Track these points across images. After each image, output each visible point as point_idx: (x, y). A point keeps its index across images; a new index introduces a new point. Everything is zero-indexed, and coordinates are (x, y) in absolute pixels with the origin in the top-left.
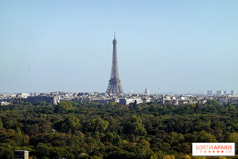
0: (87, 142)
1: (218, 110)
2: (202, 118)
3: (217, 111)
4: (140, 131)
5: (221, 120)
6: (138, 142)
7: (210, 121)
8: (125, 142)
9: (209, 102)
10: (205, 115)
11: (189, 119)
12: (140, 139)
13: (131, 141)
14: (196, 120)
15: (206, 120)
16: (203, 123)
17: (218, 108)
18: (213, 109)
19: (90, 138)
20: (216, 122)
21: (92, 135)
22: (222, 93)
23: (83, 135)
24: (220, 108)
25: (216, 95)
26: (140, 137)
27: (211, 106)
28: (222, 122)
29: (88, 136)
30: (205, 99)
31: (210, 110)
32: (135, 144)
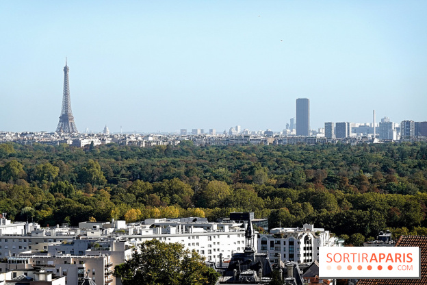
0: (33, 193)
1: (194, 153)
2: (174, 164)
3: (192, 154)
4: (98, 179)
5: (198, 165)
6: (95, 193)
7: (184, 166)
8: (80, 192)
9: (182, 143)
10: (178, 159)
11: (158, 164)
12: (98, 189)
13: (87, 191)
14: (167, 166)
15: (179, 166)
16: (176, 169)
17: (194, 150)
18: (187, 152)
19: (37, 188)
20: (191, 167)
21: (38, 184)
22: (199, 132)
23: (27, 185)
24: (196, 150)
25: (191, 134)
26: (98, 186)
27: (184, 148)
28: (199, 167)
29: (34, 186)
30: (177, 140)
31: (184, 153)
32: (92, 195)
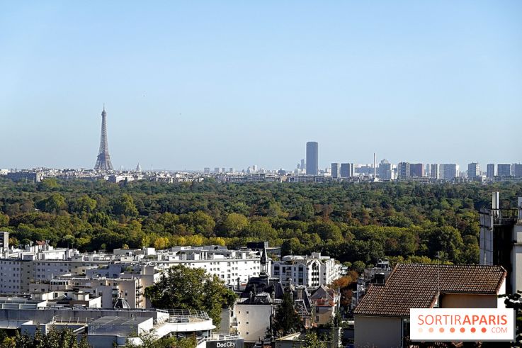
0: (73, 223)
1: (216, 188)
2: (198, 198)
3: (214, 189)
4: (131, 211)
5: (219, 199)
6: (128, 223)
7: (207, 200)
8: (115, 223)
9: (205, 180)
10: (201, 194)
11: (185, 198)
12: (131, 220)
13: (121, 222)
14: (192, 200)
15: (203, 200)
16: (200, 203)
17: (216, 186)
18: (210, 188)
19: (76, 218)
20: (213, 202)
21: (78, 215)
22: (221, 171)
23: (68, 215)
24: (218, 186)
25: (213, 172)
26: (131, 217)
27: (208, 184)
28: (220, 202)
29: (74, 216)
30: (201, 177)
31: (207, 188)
32: (125, 225)
